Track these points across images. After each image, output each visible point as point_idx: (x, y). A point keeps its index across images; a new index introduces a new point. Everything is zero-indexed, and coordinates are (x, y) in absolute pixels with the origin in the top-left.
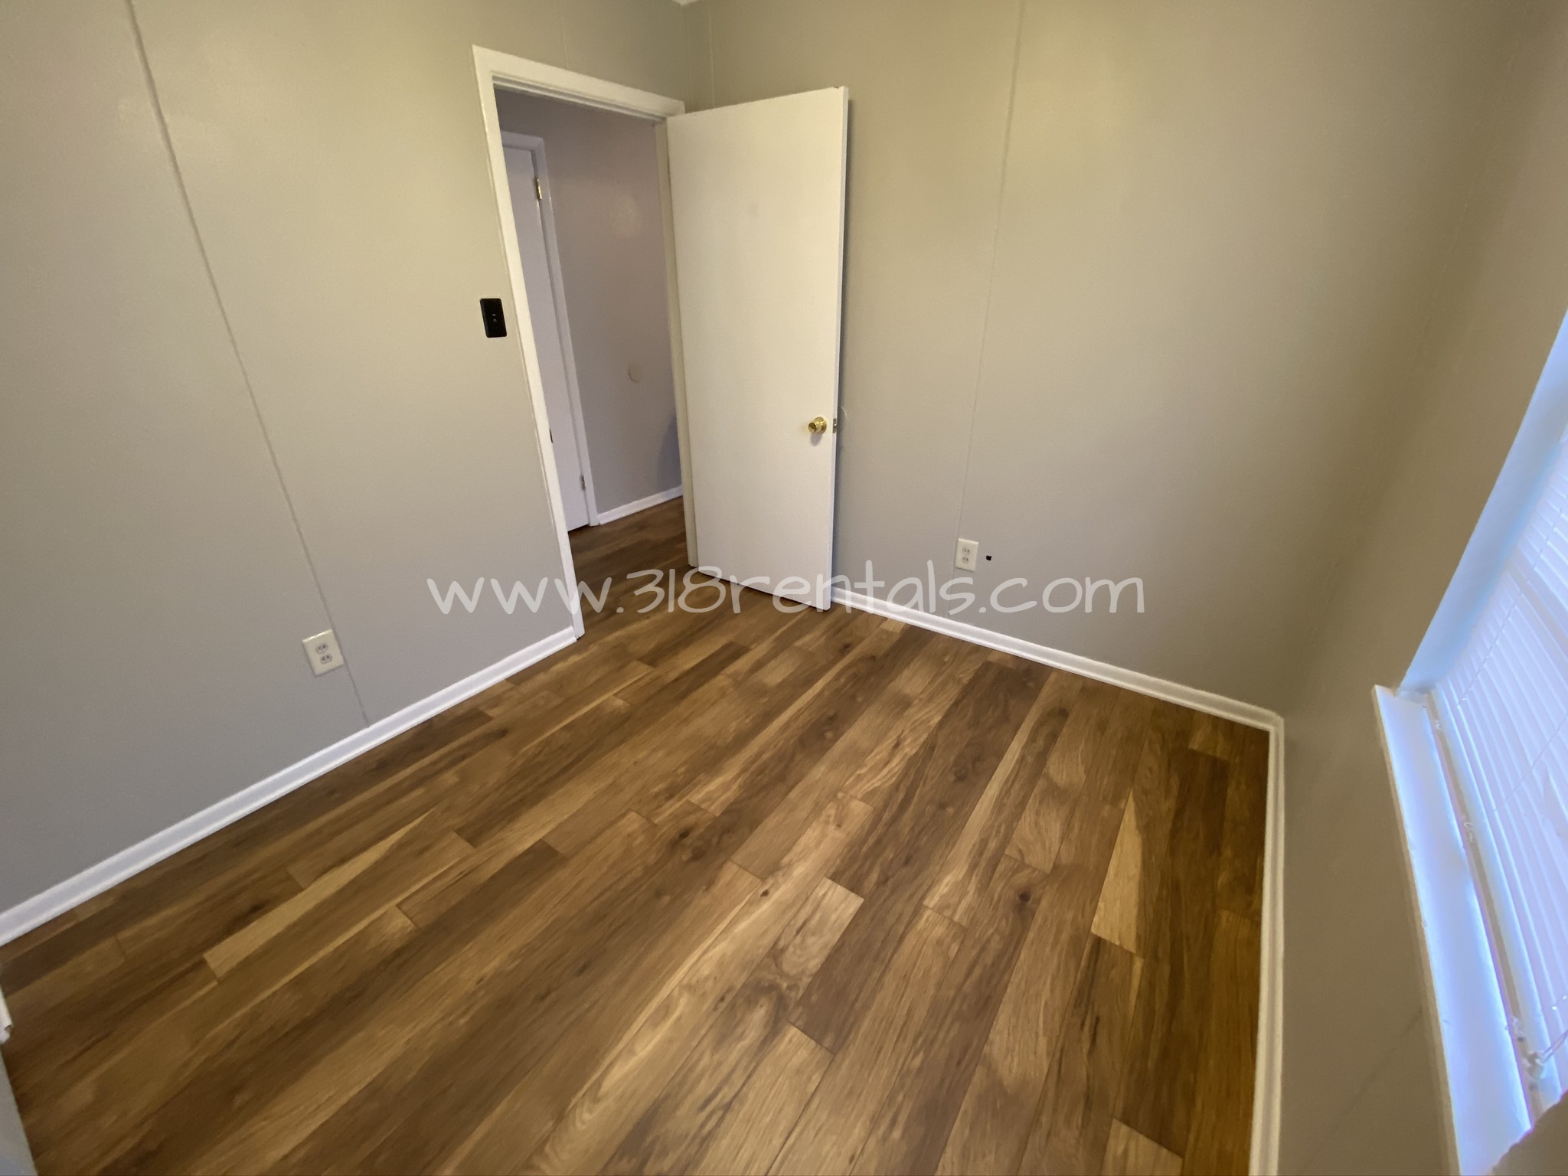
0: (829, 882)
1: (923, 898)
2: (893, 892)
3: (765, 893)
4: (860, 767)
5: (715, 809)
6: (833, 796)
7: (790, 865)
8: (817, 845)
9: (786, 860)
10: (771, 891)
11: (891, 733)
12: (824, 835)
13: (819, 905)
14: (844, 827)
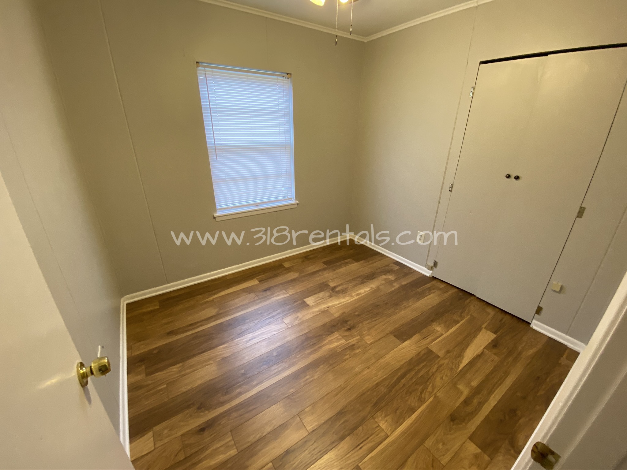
0: (310, 305)
5: (336, 335)
8: (308, 314)
9: (319, 313)
13: (315, 302)
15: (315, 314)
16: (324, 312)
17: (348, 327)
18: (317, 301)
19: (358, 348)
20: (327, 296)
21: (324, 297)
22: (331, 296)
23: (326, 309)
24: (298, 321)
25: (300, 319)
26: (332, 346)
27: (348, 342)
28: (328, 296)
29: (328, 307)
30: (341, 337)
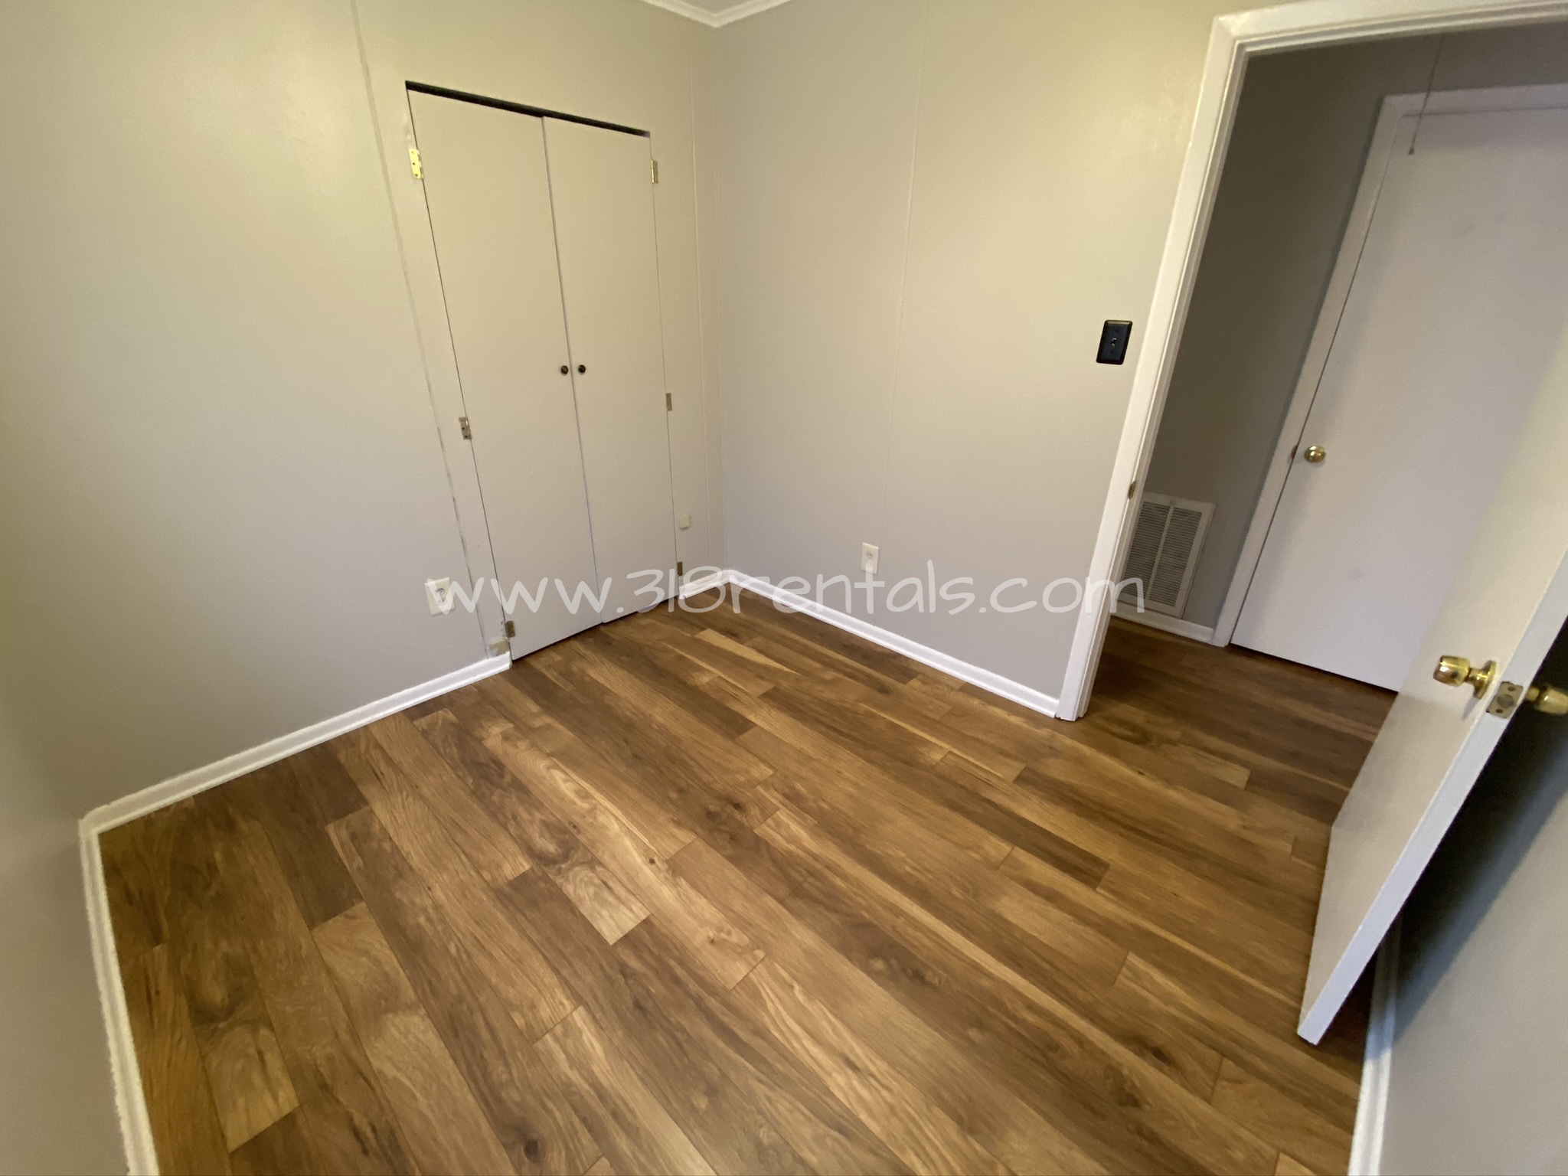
2: (608, 978)
5: (765, 830)
6: (758, 943)
7: (676, 885)
8: (690, 913)
9: (683, 882)
12: (704, 923)
13: (623, 904)
14: (709, 946)
15: (692, 894)
16: (675, 868)
17: (730, 809)
18: (618, 898)
19: (792, 788)
20: (591, 874)
21: (597, 881)
22: (593, 863)
23: (664, 867)
24: (729, 933)
25: (720, 929)
26: (804, 835)
27: (780, 806)
28: (593, 869)
29: (652, 861)
30: (769, 821)
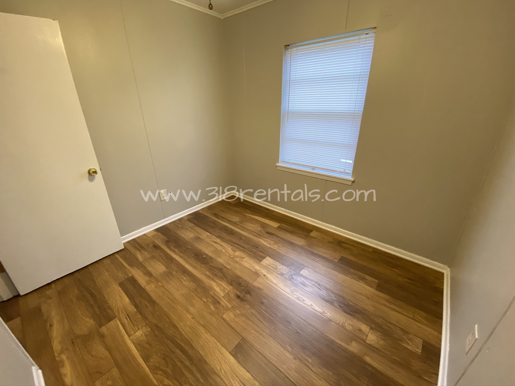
0: (261, 262)
1: (268, 247)
2: (265, 251)
3: (264, 276)
4: (221, 251)
5: (229, 288)
6: (233, 259)
7: (255, 270)
8: (250, 263)
9: (253, 270)
10: (264, 274)
11: (210, 243)
12: (246, 261)
13: (268, 265)
14: (244, 257)
